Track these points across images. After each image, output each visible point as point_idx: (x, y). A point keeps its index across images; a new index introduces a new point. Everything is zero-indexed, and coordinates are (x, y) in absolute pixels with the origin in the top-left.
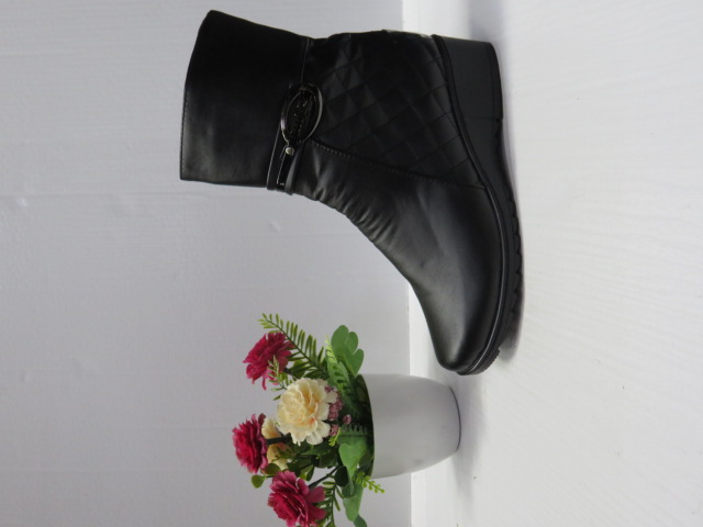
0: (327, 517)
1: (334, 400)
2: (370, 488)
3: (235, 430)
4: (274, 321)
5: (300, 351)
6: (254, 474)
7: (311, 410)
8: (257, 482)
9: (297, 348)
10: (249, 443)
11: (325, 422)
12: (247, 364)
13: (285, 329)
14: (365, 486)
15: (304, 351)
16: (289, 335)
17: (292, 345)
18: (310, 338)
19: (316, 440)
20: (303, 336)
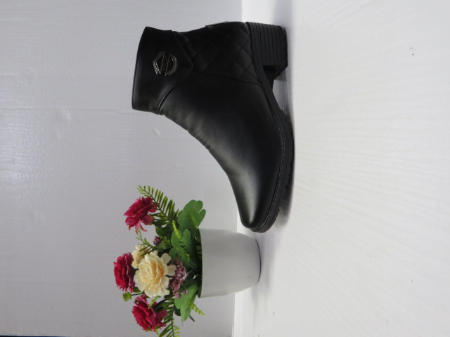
0: (169, 321)
1: (173, 274)
2: (196, 311)
4: (147, 190)
5: (162, 212)
6: (124, 292)
8: (125, 296)
9: (160, 209)
10: (121, 277)
11: (166, 289)
12: (126, 217)
13: (154, 196)
14: (193, 308)
15: (165, 212)
16: (156, 200)
17: (157, 205)
18: (171, 202)
20: (166, 200)
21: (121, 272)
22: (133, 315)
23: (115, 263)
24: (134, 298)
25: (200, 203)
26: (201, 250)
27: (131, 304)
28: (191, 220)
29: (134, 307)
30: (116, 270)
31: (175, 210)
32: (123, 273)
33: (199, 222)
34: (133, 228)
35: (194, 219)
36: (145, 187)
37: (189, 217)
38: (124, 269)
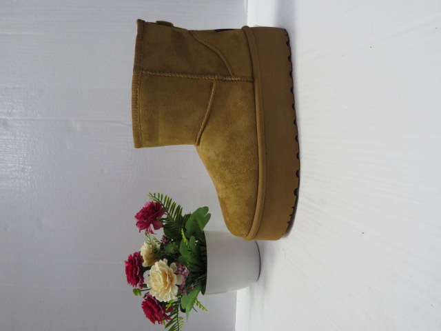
2: (200, 307)
4: (157, 196)
5: (169, 214)
6: (134, 288)
8: (135, 291)
12: (137, 220)
13: (163, 202)
15: (173, 216)
16: (165, 206)
17: (165, 210)
18: (179, 207)
20: (174, 205)
21: (132, 271)
22: (142, 310)
23: (126, 262)
24: (143, 293)
25: (206, 209)
26: (206, 251)
27: (141, 299)
28: (197, 225)
29: (144, 302)
30: (127, 269)
31: (183, 215)
32: (134, 272)
33: (204, 224)
34: (144, 231)
35: (199, 222)
36: (155, 194)
37: (195, 221)
38: (135, 269)
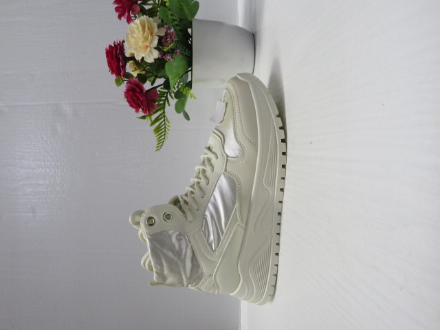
0: (161, 109)
1: (162, 34)
3: (106, 49)
6: (116, 78)
7: (146, 39)
8: (118, 82)
10: (112, 58)
11: (155, 48)
19: (150, 60)
21: (112, 54)
32: (114, 53)
35: (186, 11)
37: (181, 5)
